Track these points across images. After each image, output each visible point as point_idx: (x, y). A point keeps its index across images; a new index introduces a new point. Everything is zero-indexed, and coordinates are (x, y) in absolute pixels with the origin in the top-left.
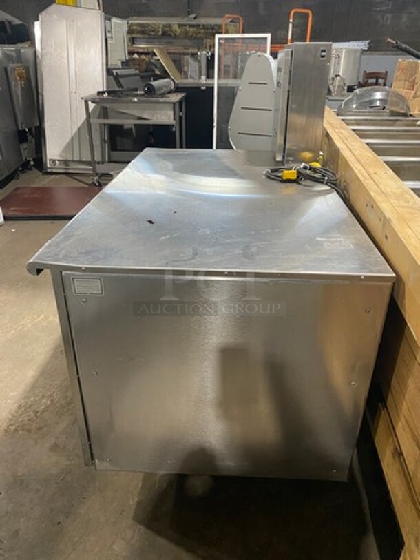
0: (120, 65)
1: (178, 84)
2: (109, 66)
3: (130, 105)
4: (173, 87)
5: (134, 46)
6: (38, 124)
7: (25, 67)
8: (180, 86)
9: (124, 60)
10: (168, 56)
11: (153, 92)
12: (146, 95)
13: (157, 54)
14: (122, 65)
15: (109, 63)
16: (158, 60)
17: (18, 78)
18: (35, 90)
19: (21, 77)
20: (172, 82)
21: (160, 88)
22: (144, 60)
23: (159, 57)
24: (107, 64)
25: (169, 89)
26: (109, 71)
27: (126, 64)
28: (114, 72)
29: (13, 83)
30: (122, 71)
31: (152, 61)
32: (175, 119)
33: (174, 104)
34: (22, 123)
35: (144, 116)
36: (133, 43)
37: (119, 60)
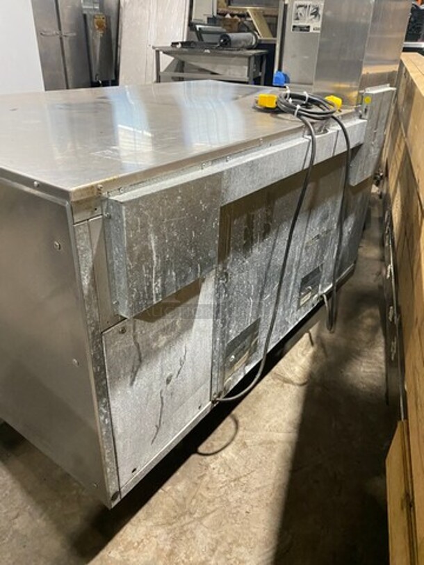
0: (205, 21)
1: (261, 40)
2: (193, 20)
3: (202, 57)
4: (254, 43)
5: (230, 7)
6: (114, 78)
7: (107, 17)
8: (263, 42)
9: (211, 17)
10: (263, 18)
11: (228, 44)
12: (221, 48)
13: (250, 14)
14: (208, 22)
15: (193, 17)
16: (252, 21)
17: (97, 27)
18: (114, 42)
19: (100, 26)
20: (254, 37)
21: (238, 41)
22: (236, 20)
23: (252, 18)
24: (190, 18)
25: (249, 44)
26: (191, 26)
27: (212, 20)
28: (198, 27)
29: (91, 32)
30: (207, 27)
31: (245, 22)
32: (248, 76)
33: (250, 58)
34: (97, 75)
35: (216, 71)
36: (229, 4)
37: (205, 15)
